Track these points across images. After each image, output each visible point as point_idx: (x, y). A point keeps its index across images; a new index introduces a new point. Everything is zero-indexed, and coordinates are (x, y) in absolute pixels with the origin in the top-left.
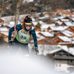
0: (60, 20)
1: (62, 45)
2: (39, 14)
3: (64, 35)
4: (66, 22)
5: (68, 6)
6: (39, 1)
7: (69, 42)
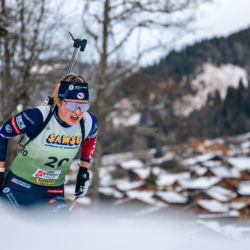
0: (200, 164)
1: (207, 219)
2: (153, 151)
3: (210, 198)
4: (215, 167)
5: (217, 130)
6: (150, 122)
7: (221, 213)
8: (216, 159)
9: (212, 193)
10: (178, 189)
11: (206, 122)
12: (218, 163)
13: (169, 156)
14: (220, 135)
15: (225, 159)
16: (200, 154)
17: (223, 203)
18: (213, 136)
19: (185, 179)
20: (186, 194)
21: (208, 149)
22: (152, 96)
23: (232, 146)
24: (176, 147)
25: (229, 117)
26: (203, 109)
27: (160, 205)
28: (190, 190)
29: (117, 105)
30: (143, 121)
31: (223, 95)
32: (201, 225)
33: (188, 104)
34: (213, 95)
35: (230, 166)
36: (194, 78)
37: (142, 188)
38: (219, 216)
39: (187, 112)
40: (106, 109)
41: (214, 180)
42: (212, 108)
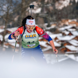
0: (67, 30)
1: (69, 54)
2: (46, 24)
3: (70, 45)
4: (73, 31)
5: (74, 16)
6: (45, 12)
7: (75, 51)
8: (73, 28)
9: (71, 42)
10: (57, 41)
11: (69, 12)
12: (74, 30)
13: (53, 26)
14: (75, 18)
15: (77, 28)
16: (67, 26)
17: (76, 47)
18: (72, 18)
19: (60, 36)
20: (60, 43)
21: (70, 23)
22: (46, 1)
24: (56, 23)
26: (68, 6)
28: (62, 41)
30: (42, 11)
31: (77, 0)
33: (61, 4)
37: (42, 40)
38: (75, 52)
39: (61, 7)
40: (26, 6)
41: (72, 37)
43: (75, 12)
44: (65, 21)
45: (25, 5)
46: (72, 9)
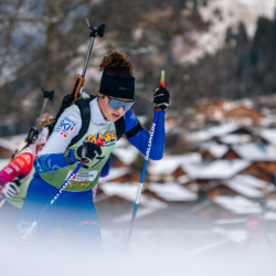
8: (241, 131)
9: (236, 185)
10: (183, 179)
11: (224, 73)
12: (245, 138)
14: (248, 94)
15: (256, 131)
16: (216, 123)
18: (237, 96)
19: (194, 164)
20: (195, 187)
21: (229, 115)
22: (138, 33)
23: (266, 111)
25: (262, 65)
26: (219, 52)
27: (155, 204)
28: (201, 181)
29: (83, 49)
31: (251, 30)
32: (218, 236)
34: (236, 31)
35: (264, 142)
36: (205, 4)
37: (126, 179)
39: (193, 56)
40: (63, 55)
41: (239, 165)
42: (234, 51)
43: (246, 72)
44: (208, 105)
45: (60, 50)
46: (235, 61)
